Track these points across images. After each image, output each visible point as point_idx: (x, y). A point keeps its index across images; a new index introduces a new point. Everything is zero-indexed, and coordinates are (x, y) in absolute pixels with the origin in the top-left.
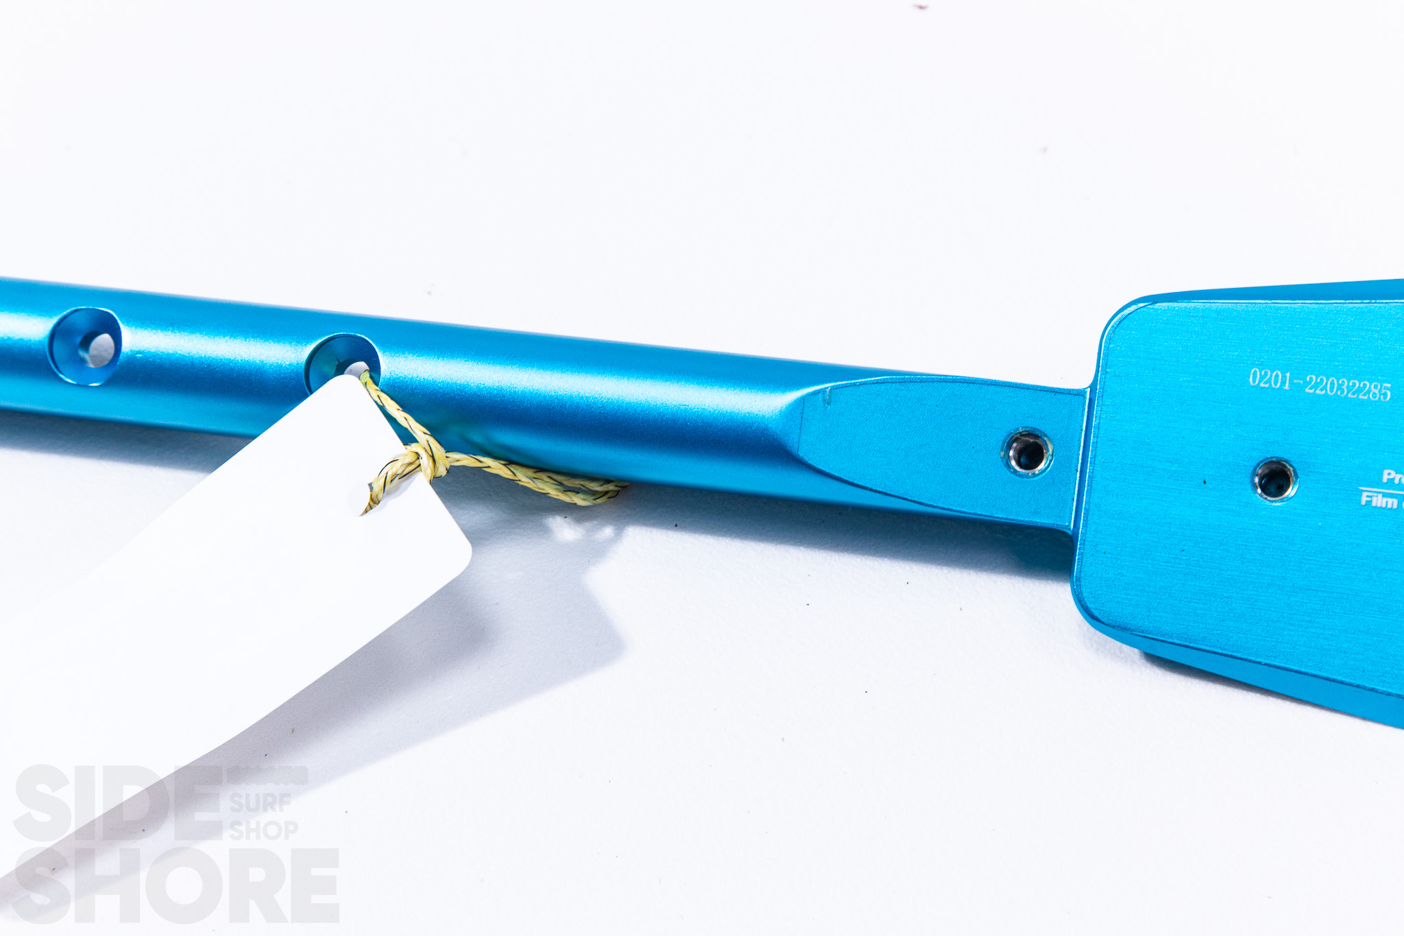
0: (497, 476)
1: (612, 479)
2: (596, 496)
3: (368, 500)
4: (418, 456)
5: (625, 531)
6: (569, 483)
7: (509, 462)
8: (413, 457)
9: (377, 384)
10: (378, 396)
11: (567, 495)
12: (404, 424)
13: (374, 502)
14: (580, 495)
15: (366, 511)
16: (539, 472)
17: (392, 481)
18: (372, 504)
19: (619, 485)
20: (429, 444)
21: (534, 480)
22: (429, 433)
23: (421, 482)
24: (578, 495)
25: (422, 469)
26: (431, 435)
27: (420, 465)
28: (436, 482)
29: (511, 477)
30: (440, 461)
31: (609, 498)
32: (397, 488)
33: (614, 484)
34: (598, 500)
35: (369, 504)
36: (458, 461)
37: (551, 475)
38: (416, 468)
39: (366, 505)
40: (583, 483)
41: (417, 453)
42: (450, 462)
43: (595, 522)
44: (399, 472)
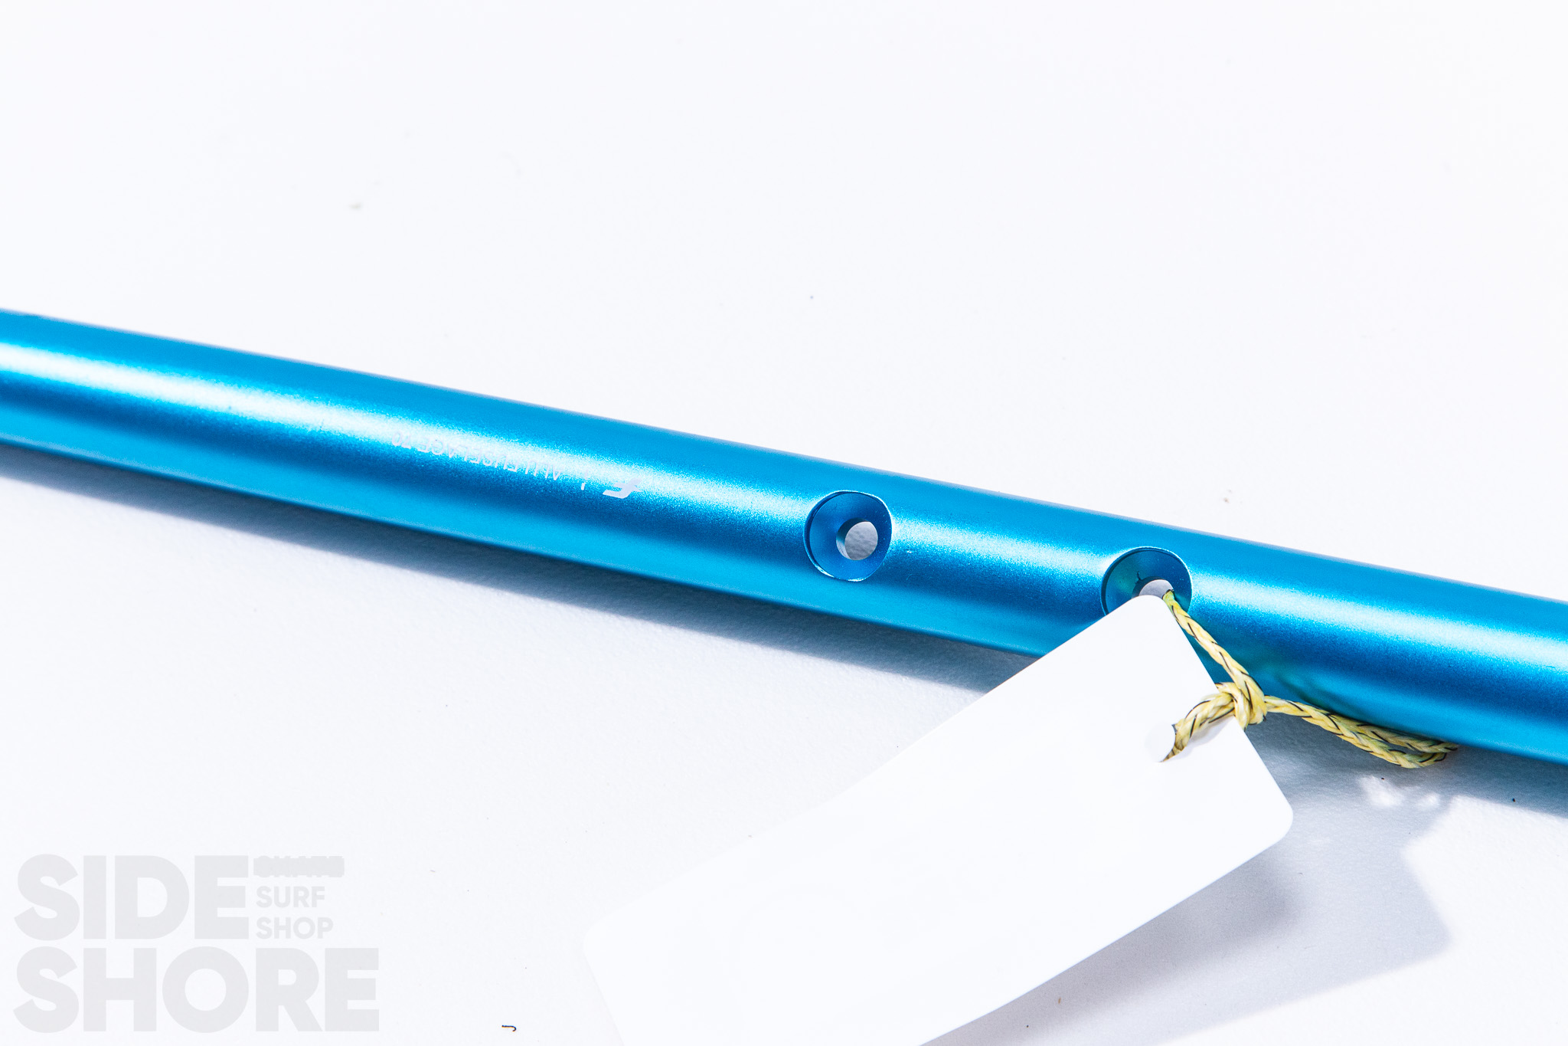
0: (1319, 728)
1: (1442, 740)
2: (1424, 759)
3: (1171, 746)
4: (1232, 699)
5: (1453, 801)
6: (1394, 740)
7: (1331, 712)
8: (1224, 700)
9: (1186, 610)
10: (1189, 624)
11: (1393, 755)
12: (1219, 659)
13: (1178, 747)
14: (1407, 757)
15: (1168, 757)
16: (1362, 725)
17: (1201, 725)
18: (1175, 749)
19: (1449, 747)
20: (1246, 686)
21: (1358, 735)
22: (1247, 673)
23: (1234, 730)
24: (1404, 756)
25: (1236, 714)
26: (1250, 676)
27: (1233, 709)
28: (1251, 730)
29: (1334, 730)
30: (1259, 708)
31: (1436, 761)
32: (1204, 734)
33: (1445, 746)
34: (1425, 763)
35: (1172, 750)
36: (1276, 707)
37: (1375, 730)
38: (1229, 712)
39: (1168, 751)
40: (1410, 742)
41: (1231, 695)
42: (1268, 708)
43: (1418, 788)
44: (1210, 715)
